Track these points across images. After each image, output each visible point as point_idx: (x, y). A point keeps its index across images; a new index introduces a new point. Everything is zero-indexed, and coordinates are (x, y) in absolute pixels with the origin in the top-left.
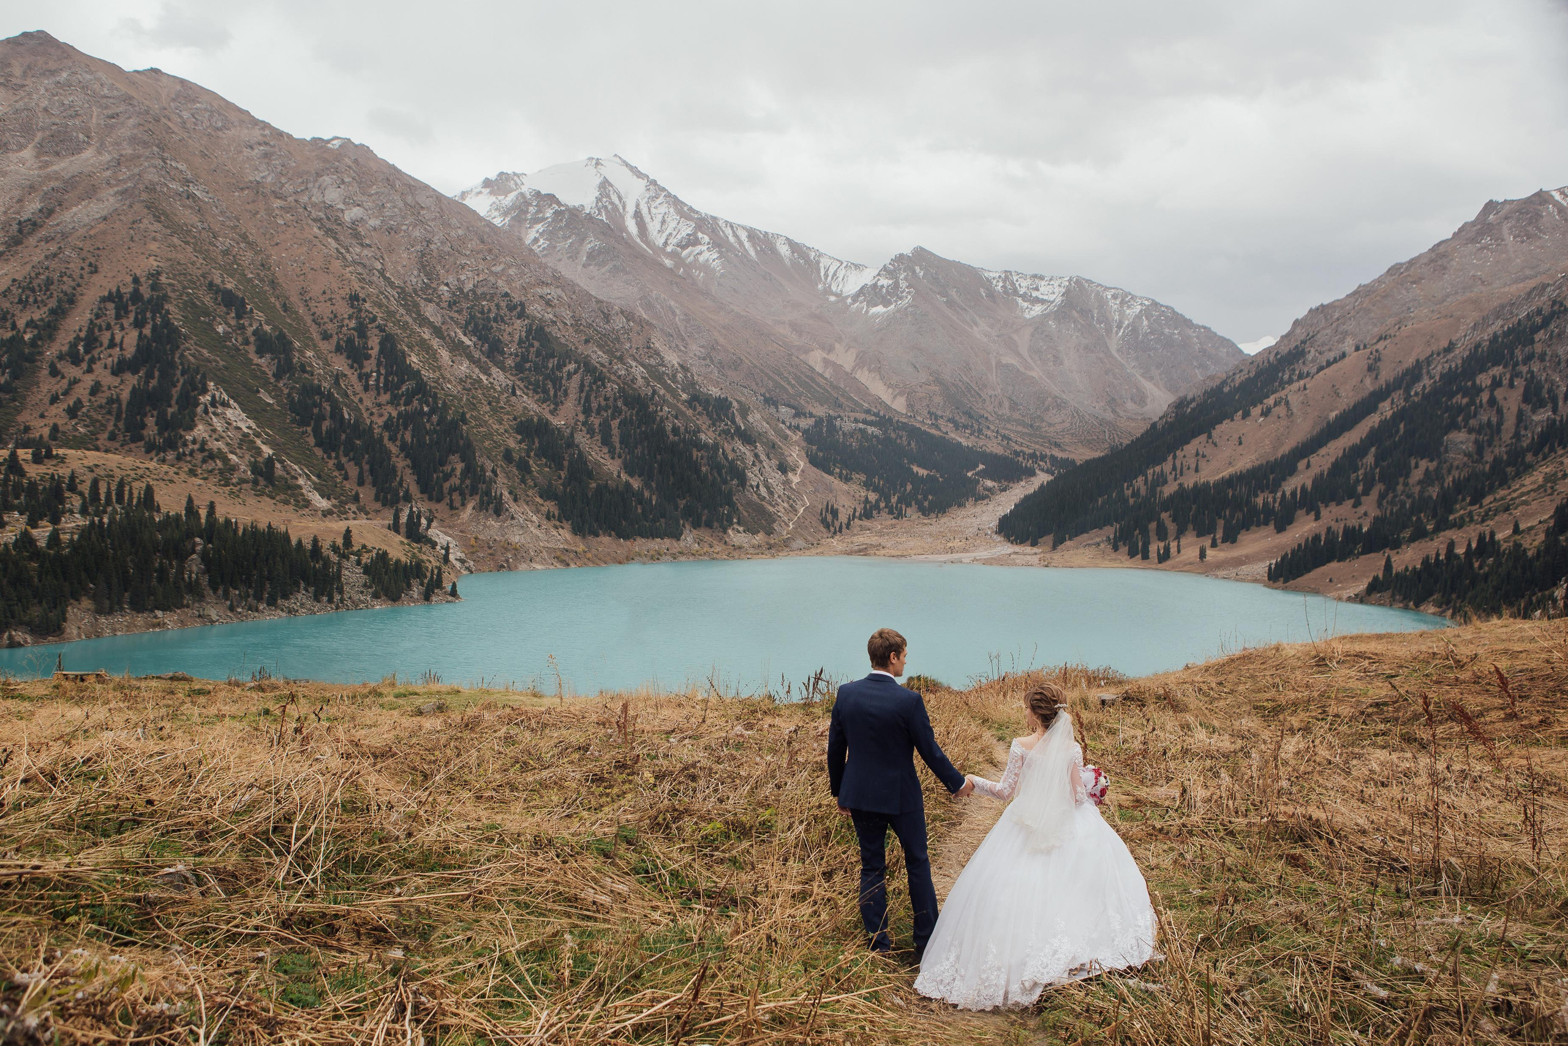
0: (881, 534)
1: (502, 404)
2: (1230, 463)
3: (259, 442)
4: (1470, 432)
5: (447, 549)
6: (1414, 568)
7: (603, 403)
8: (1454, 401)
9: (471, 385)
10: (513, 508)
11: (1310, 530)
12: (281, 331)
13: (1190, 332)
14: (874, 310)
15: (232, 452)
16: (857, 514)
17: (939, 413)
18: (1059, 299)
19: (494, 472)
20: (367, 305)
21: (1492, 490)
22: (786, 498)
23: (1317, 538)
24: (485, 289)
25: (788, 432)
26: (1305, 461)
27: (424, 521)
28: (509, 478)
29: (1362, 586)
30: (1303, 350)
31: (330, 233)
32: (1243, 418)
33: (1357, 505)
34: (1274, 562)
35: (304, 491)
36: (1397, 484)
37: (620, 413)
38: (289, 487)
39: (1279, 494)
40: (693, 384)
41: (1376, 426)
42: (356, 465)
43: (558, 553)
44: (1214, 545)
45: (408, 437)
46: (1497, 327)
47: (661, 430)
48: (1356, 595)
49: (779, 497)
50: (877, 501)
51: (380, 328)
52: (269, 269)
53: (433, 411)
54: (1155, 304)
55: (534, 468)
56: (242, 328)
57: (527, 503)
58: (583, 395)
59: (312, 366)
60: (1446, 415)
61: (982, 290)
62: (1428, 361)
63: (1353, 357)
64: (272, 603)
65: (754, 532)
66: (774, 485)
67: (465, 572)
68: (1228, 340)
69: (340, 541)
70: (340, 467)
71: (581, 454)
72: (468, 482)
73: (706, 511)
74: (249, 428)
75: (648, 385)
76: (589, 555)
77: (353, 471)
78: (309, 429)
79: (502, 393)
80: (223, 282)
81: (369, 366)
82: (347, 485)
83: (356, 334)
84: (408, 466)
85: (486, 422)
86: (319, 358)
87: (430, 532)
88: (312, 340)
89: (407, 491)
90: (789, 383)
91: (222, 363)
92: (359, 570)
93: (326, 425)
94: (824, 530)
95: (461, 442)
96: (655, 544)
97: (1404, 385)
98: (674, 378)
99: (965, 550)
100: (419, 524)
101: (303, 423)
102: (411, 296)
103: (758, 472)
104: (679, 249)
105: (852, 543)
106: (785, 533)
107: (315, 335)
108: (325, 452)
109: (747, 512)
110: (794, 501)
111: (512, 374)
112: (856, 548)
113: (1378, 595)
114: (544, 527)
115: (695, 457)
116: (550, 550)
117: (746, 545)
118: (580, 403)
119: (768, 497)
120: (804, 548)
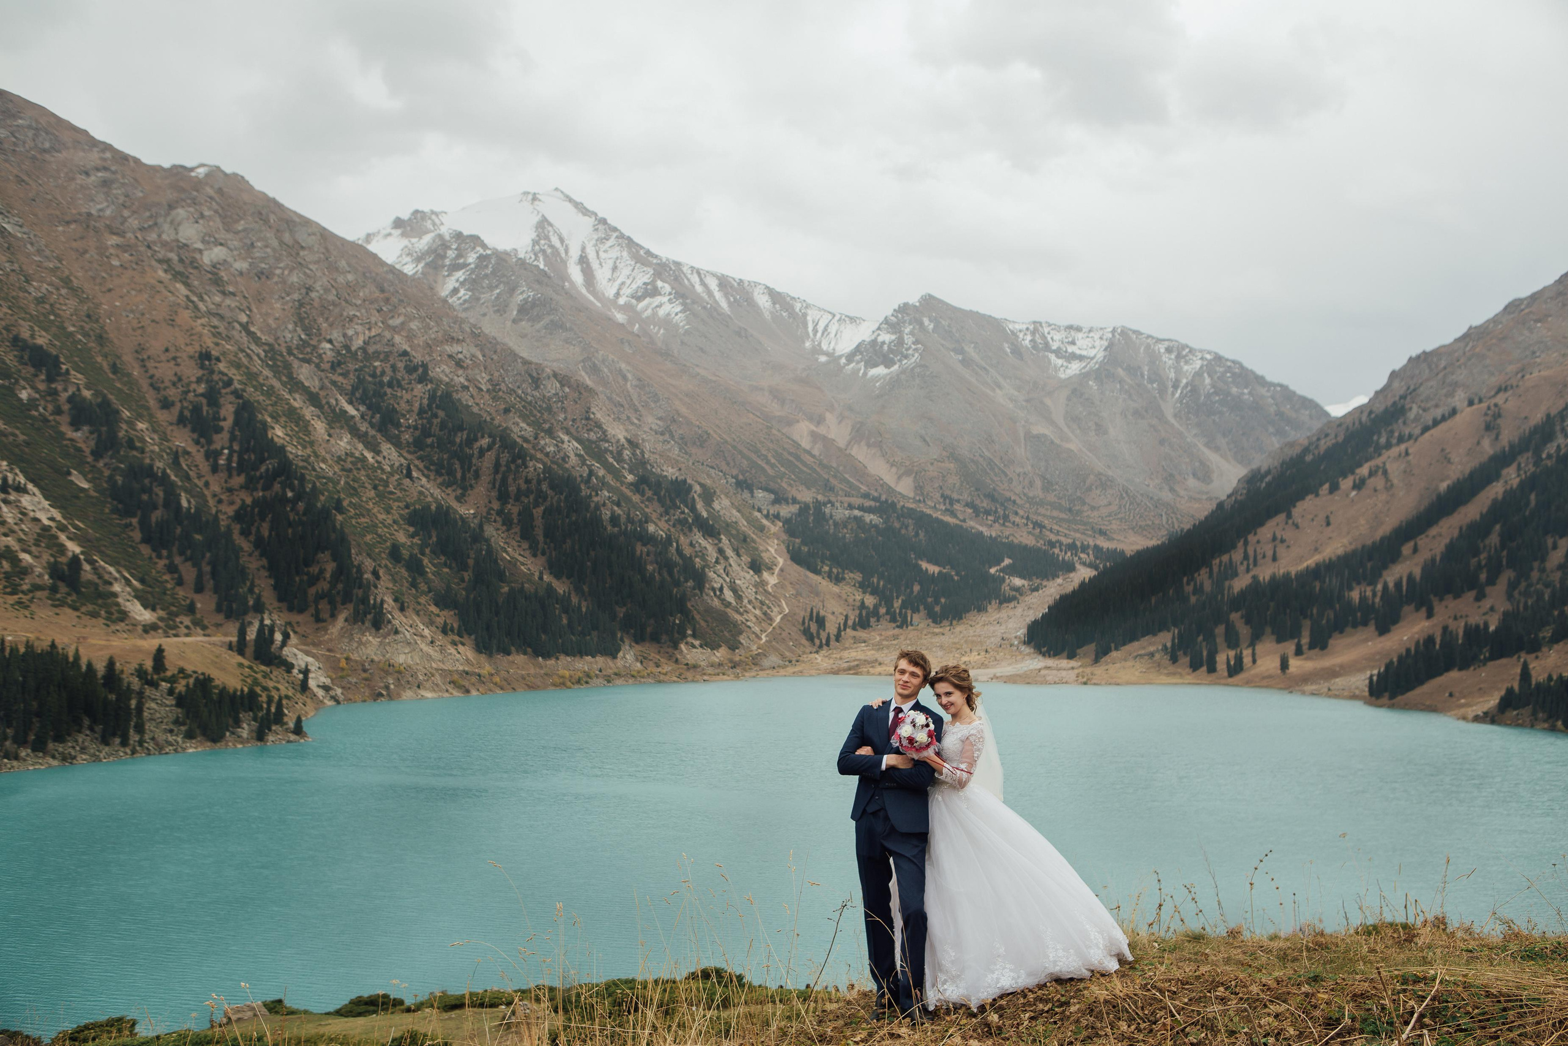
0: (879, 647)
1: (391, 488)
2: (1316, 549)
3: (63, 537)
5: (306, 672)
6: (1560, 677)
7: (524, 486)
9: (351, 464)
10: (398, 619)
11: (1421, 632)
12: (104, 397)
13: (1263, 391)
14: (873, 372)
15: (24, 551)
16: (850, 623)
17: (955, 496)
18: (1100, 355)
19: (375, 573)
20: (222, 366)
22: (757, 604)
23: (1430, 640)
24: (378, 347)
25: (765, 522)
26: (1411, 544)
27: (278, 637)
28: (395, 581)
29: (1492, 702)
30: (1403, 407)
31: (179, 276)
32: (1330, 492)
33: (1480, 597)
34: (1375, 672)
35: (120, 600)
36: (1532, 569)
37: (545, 499)
38: (100, 595)
39: (1379, 587)
40: (643, 463)
41: (1500, 497)
42: (194, 565)
43: (456, 677)
44: (1299, 652)
45: (265, 530)
47: (596, 521)
48: (1486, 714)
49: (750, 602)
50: (876, 607)
51: (237, 394)
52: (97, 321)
53: (298, 497)
54: (1218, 358)
55: (429, 569)
56: (54, 393)
57: (418, 614)
58: (499, 477)
59: (143, 441)
61: (1006, 345)
63: (1466, 414)
64: (39, 747)
65: (714, 647)
66: (744, 587)
67: (329, 703)
68: (1311, 401)
69: (149, 664)
70: (172, 569)
71: (490, 550)
72: (340, 586)
73: (652, 621)
74: (52, 519)
75: (584, 463)
76: (497, 679)
77: (189, 572)
78: (135, 521)
79: (391, 474)
80: (33, 336)
81: (220, 440)
82: (181, 592)
83: (204, 401)
84: (263, 567)
85: (369, 510)
86: (155, 431)
87: (286, 651)
88: (148, 408)
89: (259, 597)
90: (768, 462)
91: (22, 437)
92: (170, 701)
93: (156, 516)
94: (804, 641)
95: (333, 536)
96: (583, 664)
97: (1532, 445)
98: (619, 457)
99: (983, 665)
100: (272, 641)
101: (128, 513)
102: (282, 355)
103: (722, 571)
104: (634, 301)
105: (841, 659)
106: (754, 647)
107: (152, 403)
108: (154, 550)
109: (706, 621)
110: (769, 608)
111: (409, 452)
112: (846, 665)
113: (1515, 713)
114: (438, 643)
115: (638, 553)
116: (444, 673)
117: (703, 664)
118: (494, 487)
119: (734, 603)
120: (779, 667)
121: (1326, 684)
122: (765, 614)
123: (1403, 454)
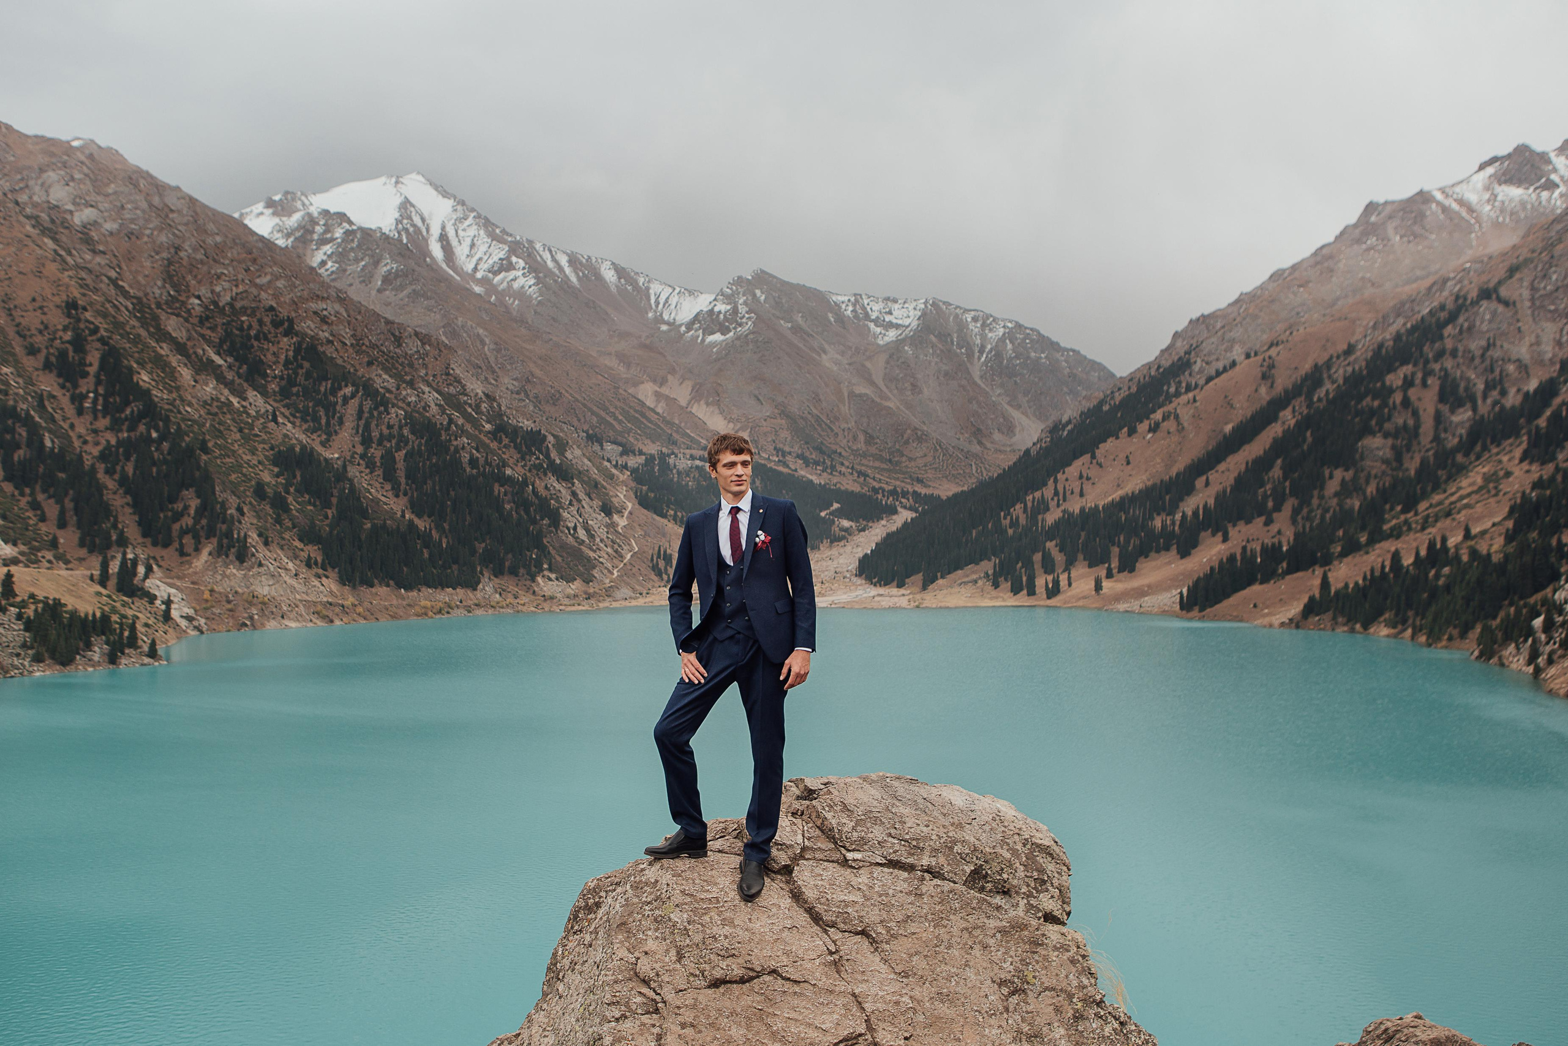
1: (256, 431)
2: (1117, 487)
4: (1386, 436)
5: (168, 603)
6: (1356, 584)
7: (386, 432)
8: (1364, 403)
9: (216, 408)
10: (262, 553)
11: (1219, 552)
13: (1058, 356)
14: (711, 338)
17: (787, 449)
18: (915, 324)
19: (240, 510)
20: (88, 315)
21: (1424, 495)
22: (609, 543)
23: (1231, 558)
24: (245, 303)
25: (614, 471)
26: (1204, 478)
27: (141, 570)
28: (259, 518)
29: (1295, 609)
31: (46, 231)
32: (1130, 435)
34: (1185, 591)
36: (1312, 497)
37: (407, 443)
39: (1178, 516)
40: (500, 415)
41: (1280, 434)
42: (57, 502)
43: (319, 608)
44: (1109, 575)
45: (130, 469)
46: (1398, 325)
47: (456, 463)
48: (1291, 620)
49: (601, 541)
51: (102, 340)
53: (162, 438)
54: (1019, 326)
55: (294, 506)
57: (282, 549)
58: (362, 423)
59: (8, 384)
60: (1357, 420)
61: (830, 315)
62: (1328, 364)
63: (1243, 365)
65: (570, 580)
66: (596, 527)
67: (193, 633)
70: (35, 506)
71: (352, 489)
72: (204, 522)
73: (510, 556)
75: (444, 412)
76: (360, 610)
77: (52, 509)
79: (257, 418)
81: (86, 385)
82: (43, 528)
83: (70, 348)
84: (128, 504)
85: (234, 452)
86: (20, 376)
87: (148, 583)
88: (14, 355)
89: (122, 532)
90: (616, 419)
92: (19, 626)
93: (19, 455)
94: (655, 578)
95: (197, 474)
96: (444, 596)
97: (1305, 389)
98: (477, 408)
100: (135, 574)
102: (150, 308)
103: (575, 513)
104: (490, 275)
106: (607, 581)
107: (18, 350)
108: (16, 488)
109: (561, 556)
110: (620, 546)
111: (275, 400)
113: (1317, 618)
114: (302, 576)
115: (496, 492)
116: (307, 604)
117: (559, 595)
118: (358, 432)
119: (587, 541)
120: (630, 598)
121: (1138, 603)
122: (616, 551)
123: (1191, 401)
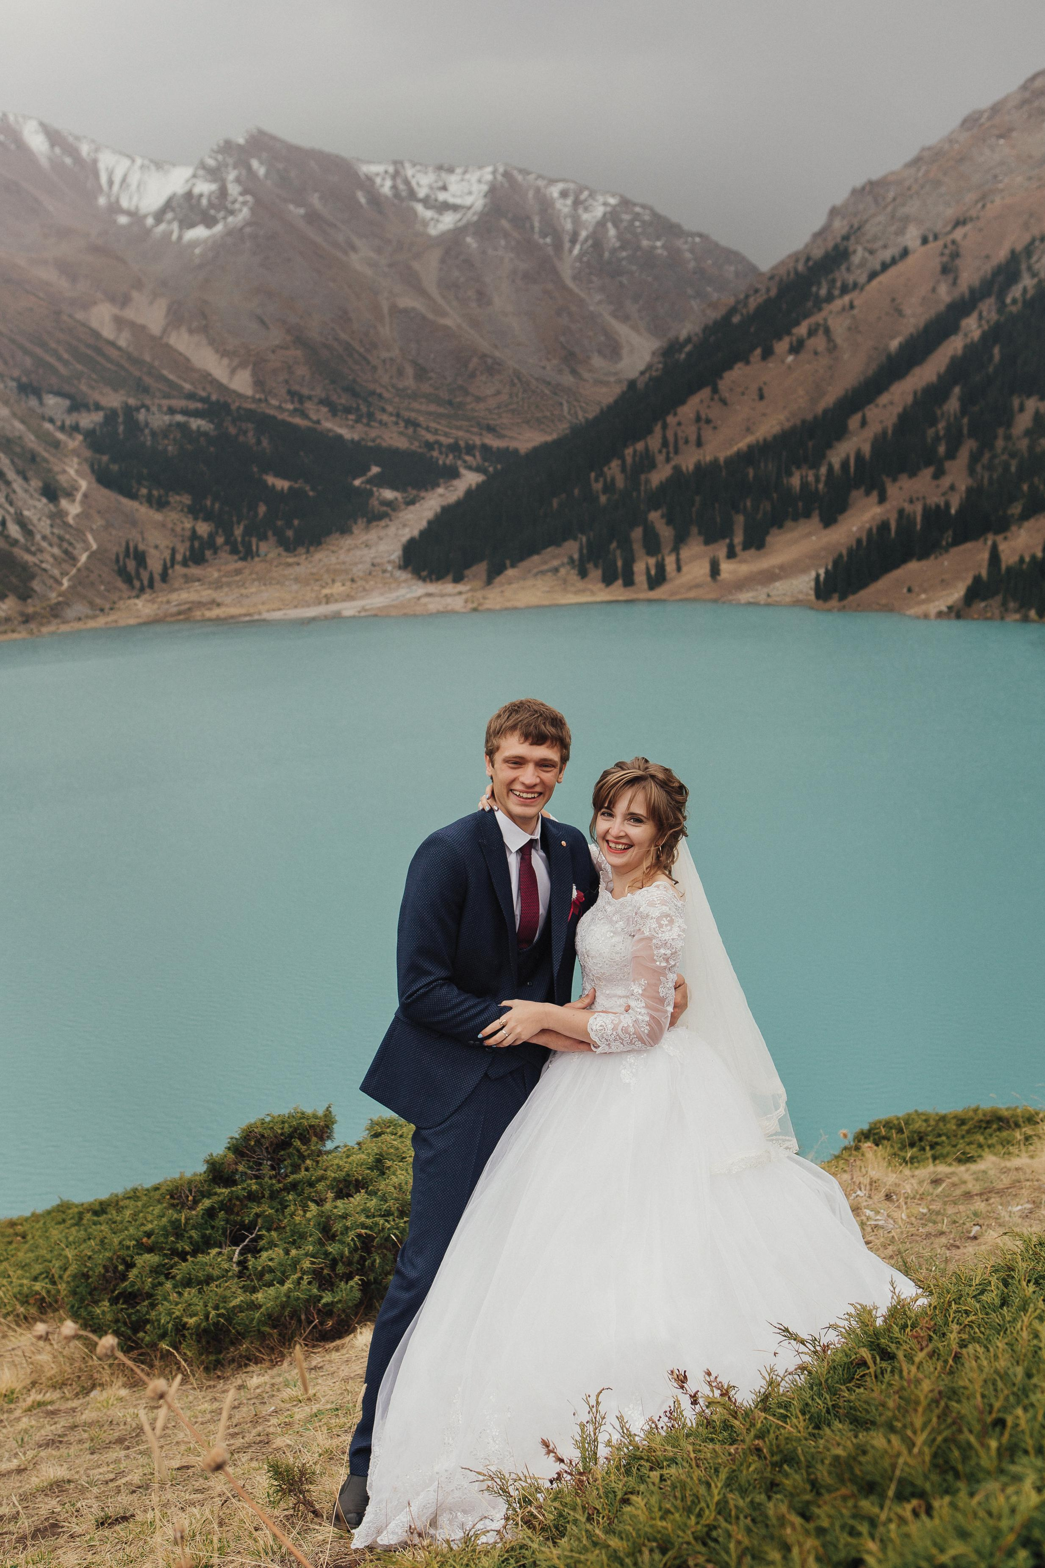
0: (218, 585)
2: (748, 430)
6: (1033, 557)
11: (873, 518)
13: (679, 243)
14: (191, 234)
16: (179, 557)
17: (305, 391)
18: (480, 203)
22: (55, 540)
23: (884, 526)
25: (60, 436)
26: (859, 415)
29: (956, 594)
30: (846, 249)
32: (764, 358)
33: (939, 474)
34: (822, 572)
36: (995, 437)
39: (823, 470)
41: (960, 352)
44: (731, 554)
48: (950, 608)
49: (44, 538)
50: (212, 536)
54: (625, 203)
61: (360, 194)
62: (1029, 251)
63: (919, 253)
66: (35, 520)
68: (736, 254)
90: (60, 358)
94: (122, 586)
97: (996, 288)
99: (349, 597)
105: (168, 602)
106: (53, 595)
110: (71, 544)
112: (174, 610)
113: (983, 604)
119: (22, 540)
120: (88, 617)
121: (765, 590)
123: (847, 307)
